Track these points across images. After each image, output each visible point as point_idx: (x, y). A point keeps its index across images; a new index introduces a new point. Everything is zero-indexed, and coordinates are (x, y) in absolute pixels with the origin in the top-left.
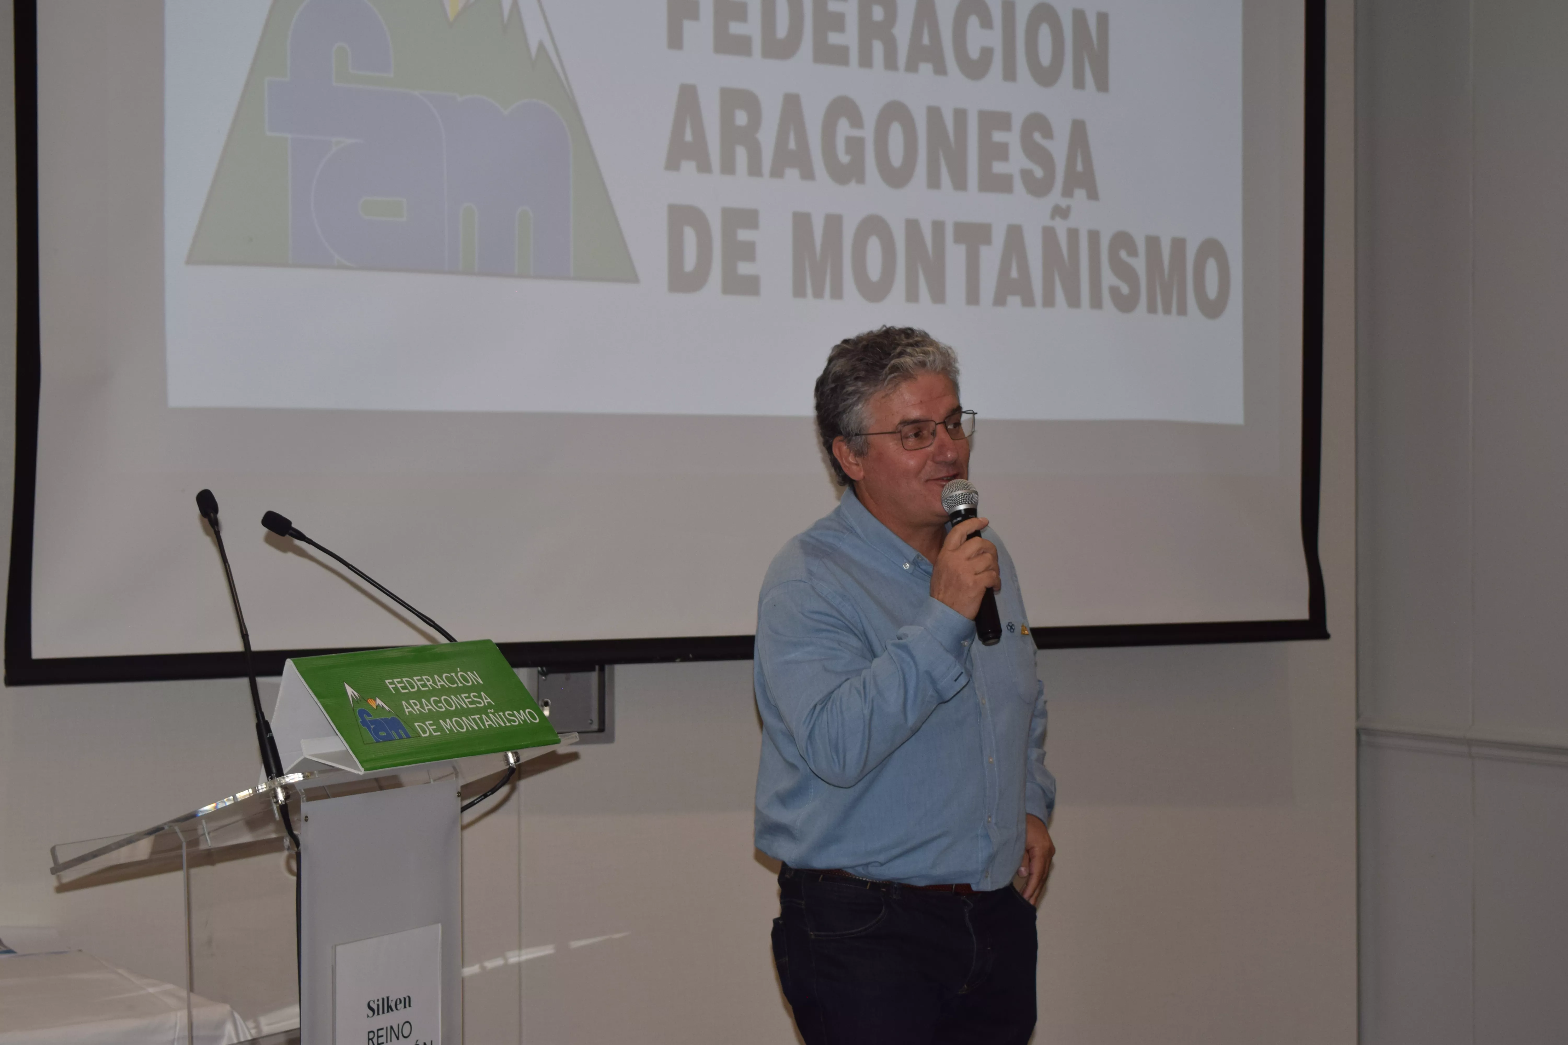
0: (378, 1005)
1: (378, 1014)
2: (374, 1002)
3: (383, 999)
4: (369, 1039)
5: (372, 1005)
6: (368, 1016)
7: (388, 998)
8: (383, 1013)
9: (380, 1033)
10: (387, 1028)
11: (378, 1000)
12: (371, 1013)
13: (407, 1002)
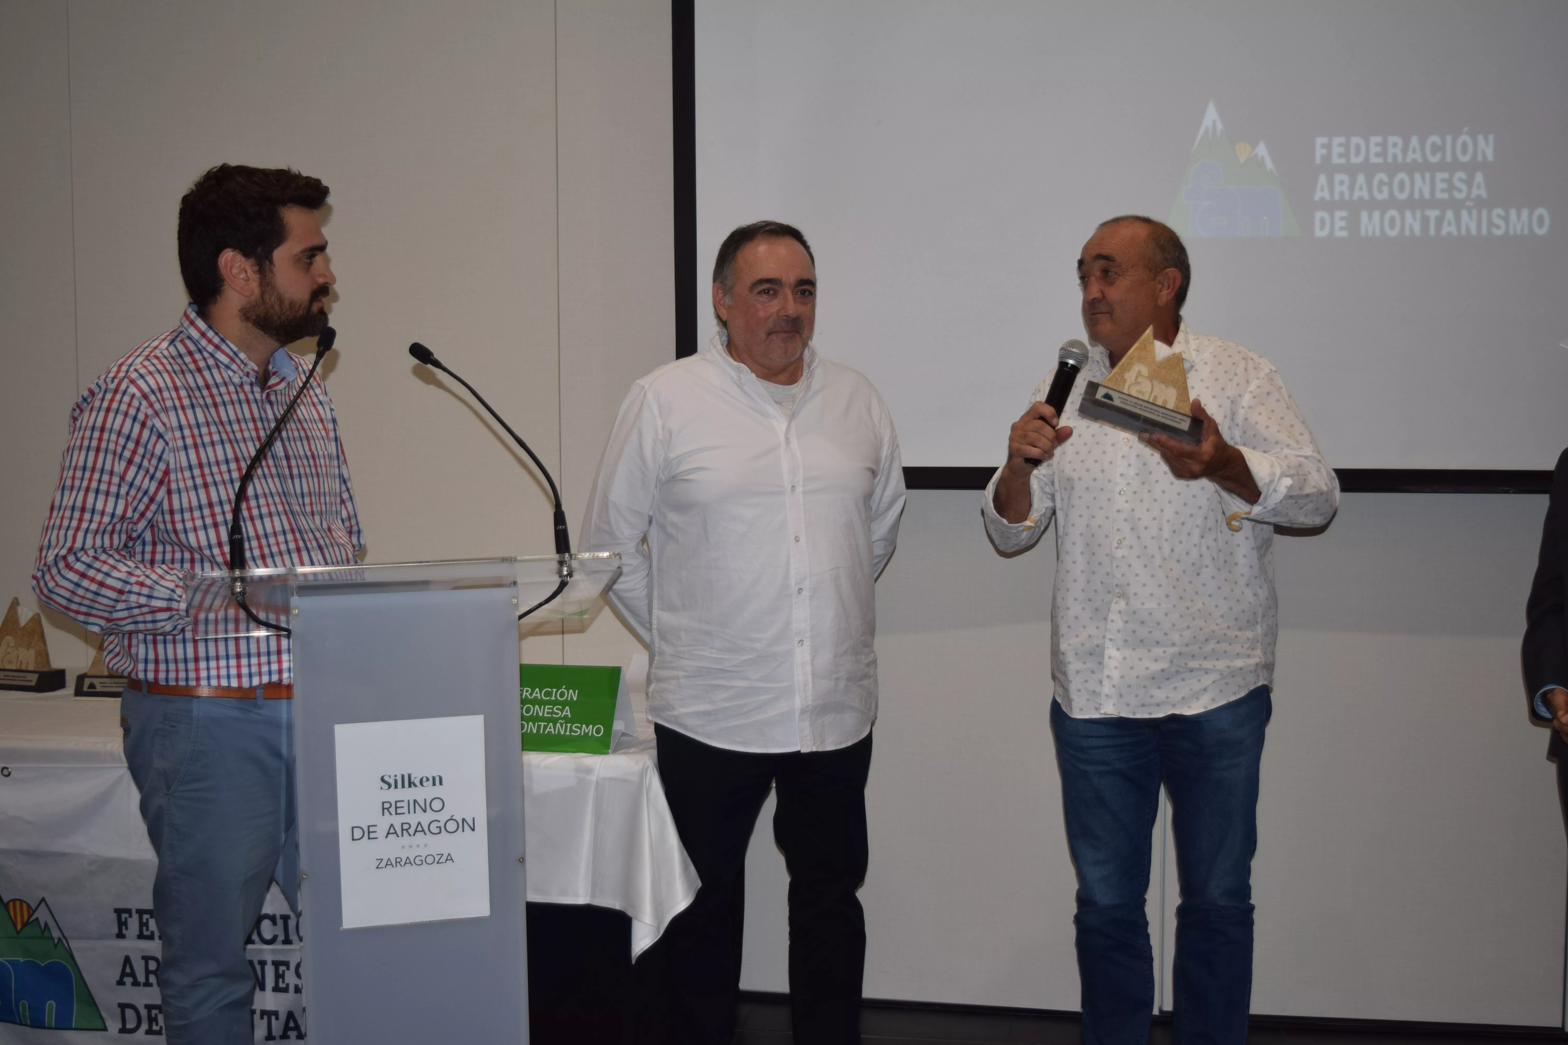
0: (396, 781)
1: (396, 787)
2: (390, 776)
3: (403, 777)
4: (383, 809)
5: (386, 778)
6: (382, 788)
7: (409, 776)
8: (403, 786)
9: (399, 805)
10: (409, 801)
11: (396, 776)
12: (385, 786)
13: (438, 781)
